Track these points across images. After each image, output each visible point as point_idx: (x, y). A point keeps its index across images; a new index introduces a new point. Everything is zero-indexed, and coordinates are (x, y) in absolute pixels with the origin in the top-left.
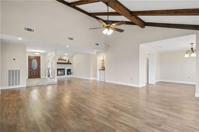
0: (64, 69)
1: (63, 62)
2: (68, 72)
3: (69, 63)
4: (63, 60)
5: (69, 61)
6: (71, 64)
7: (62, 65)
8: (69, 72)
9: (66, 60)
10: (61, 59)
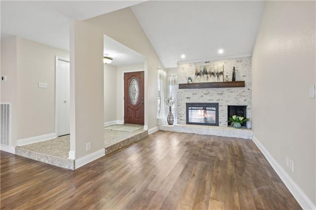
0: (216, 105)
1: (212, 79)
2: (229, 116)
3: (235, 83)
4: (213, 74)
5: (234, 74)
6: (242, 84)
7: (211, 90)
8: (234, 117)
9: (222, 73)
10: (205, 73)
